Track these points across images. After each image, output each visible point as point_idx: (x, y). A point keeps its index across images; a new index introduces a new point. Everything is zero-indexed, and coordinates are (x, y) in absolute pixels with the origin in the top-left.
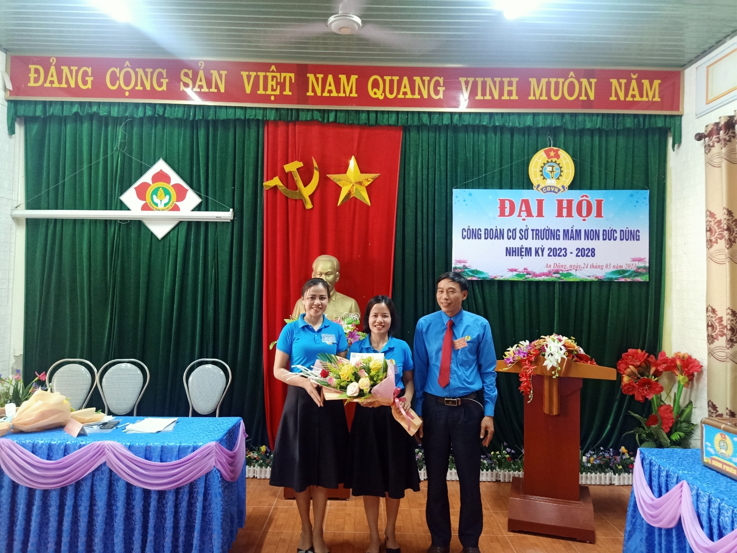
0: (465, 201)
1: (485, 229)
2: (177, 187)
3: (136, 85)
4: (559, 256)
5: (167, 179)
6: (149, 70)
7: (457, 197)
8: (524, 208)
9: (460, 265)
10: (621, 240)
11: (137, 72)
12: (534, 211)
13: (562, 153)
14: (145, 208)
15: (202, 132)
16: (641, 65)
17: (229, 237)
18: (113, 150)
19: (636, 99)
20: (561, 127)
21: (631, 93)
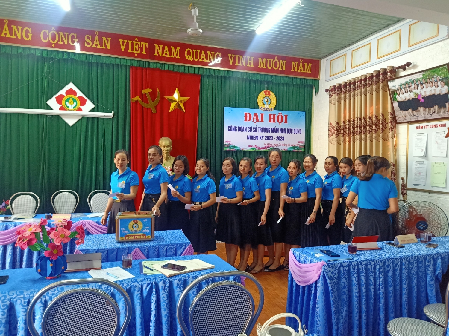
0: (229, 113)
1: (239, 127)
2: (80, 98)
3: (59, 41)
4: (270, 140)
5: (74, 93)
6: (67, 34)
7: (226, 111)
8: (255, 118)
9: (227, 144)
10: (294, 133)
11: (59, 34)
12: (260, 119)
13: (271, 93)
14: (62, 108)
15: (95, 69)
16: (304, 56)
17: (111, 126)
18: (42, 76)
19: (301, 71)
20: (271, 81)
21: (300, 68)
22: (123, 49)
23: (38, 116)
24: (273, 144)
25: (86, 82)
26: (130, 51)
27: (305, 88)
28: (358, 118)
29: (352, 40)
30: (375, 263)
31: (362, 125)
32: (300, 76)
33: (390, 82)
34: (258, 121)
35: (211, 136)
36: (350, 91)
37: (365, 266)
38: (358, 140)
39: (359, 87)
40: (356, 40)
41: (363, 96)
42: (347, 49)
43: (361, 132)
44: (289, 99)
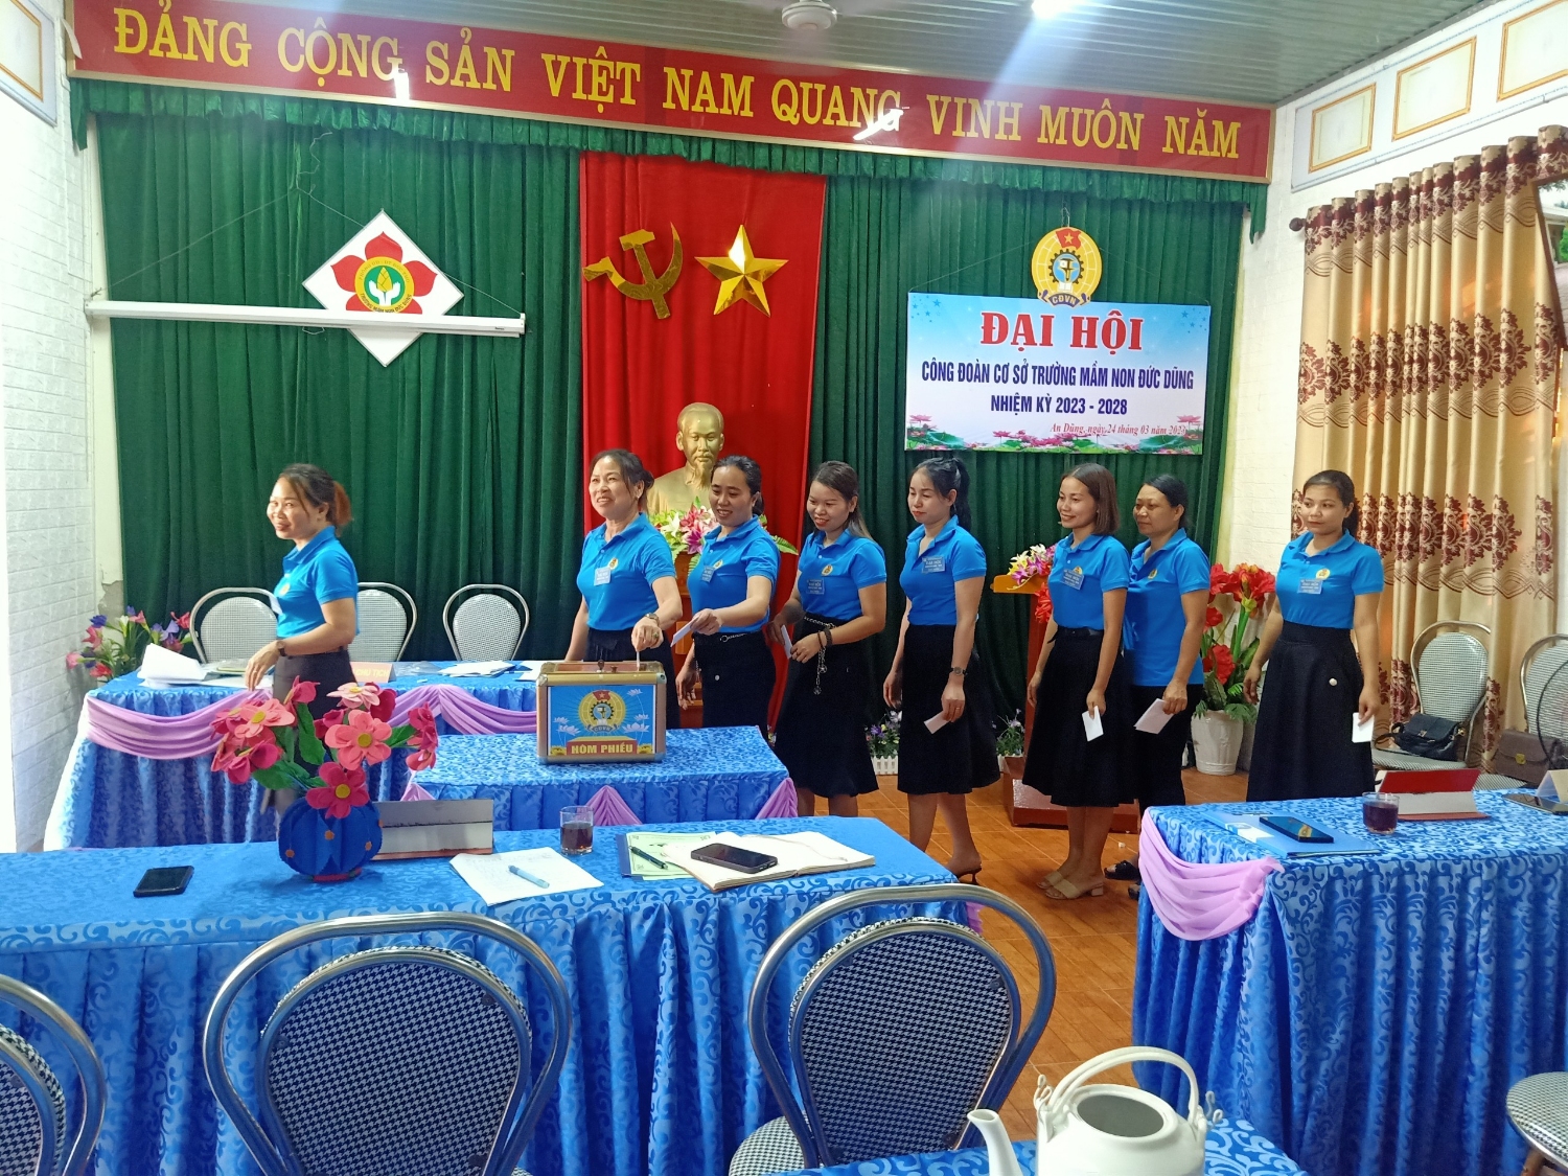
0: (928, 314)
1: (961, 364)
2: (414, 267)
3: (339, 65)
4: (1073, 412)
5: (395, 251)
6: (364, 39)
7: (915, 307)
8: (1021, 331)
9: (918, 425)
10: (1166, 387)
11: (341, 41)
12: (1038, 337)
13: (1084, 238)
14: (354, 304)
15: (460, 162)
16: (1213, 95)
17: (517, 366)
18: (285, 190)
19: (1201, 153)
20: (1085, 193)
21: (1195, 141)
22: (555, 90)
23: (278, 329)
24: (1086, 429)
25: (434, 209)
26: (579, 95)
27: (1212, 214)
28: (1417, 330)
29: (1400, 28)
30: (1465, 869)
31: (1431, 356)
32: (1195, 169)
33: (1548, 189)
34: (1030, 341)
35: (862, 397)
36: (1386, 225)
37: (1426, 878)
38: (1414, 413)
39: (1422, 211)
40: (1414, 29)
41: (1436, 244)
42: (1379, 65)
43: (1426, 382)
44: (1148, 260)
